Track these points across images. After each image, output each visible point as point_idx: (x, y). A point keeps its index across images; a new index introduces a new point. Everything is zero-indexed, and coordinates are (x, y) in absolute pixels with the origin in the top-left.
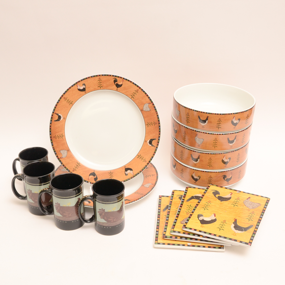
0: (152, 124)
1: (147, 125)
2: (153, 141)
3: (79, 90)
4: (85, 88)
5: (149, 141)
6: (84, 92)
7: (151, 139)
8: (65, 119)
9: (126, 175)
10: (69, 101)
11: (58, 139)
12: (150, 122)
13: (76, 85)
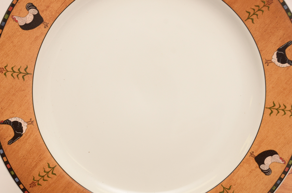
0: (259, 10)
1: (248, 18)
2: (287, 51)
3: (26, 27)
4: (38, 13)
5: (275, 57)
6: (42, 26)
7: (279, 50)
8: (32, 122)
9: (267, 172)
10: (16, 70)
11: (44, 184)
12: (254, 7)
13: (10, 19)
